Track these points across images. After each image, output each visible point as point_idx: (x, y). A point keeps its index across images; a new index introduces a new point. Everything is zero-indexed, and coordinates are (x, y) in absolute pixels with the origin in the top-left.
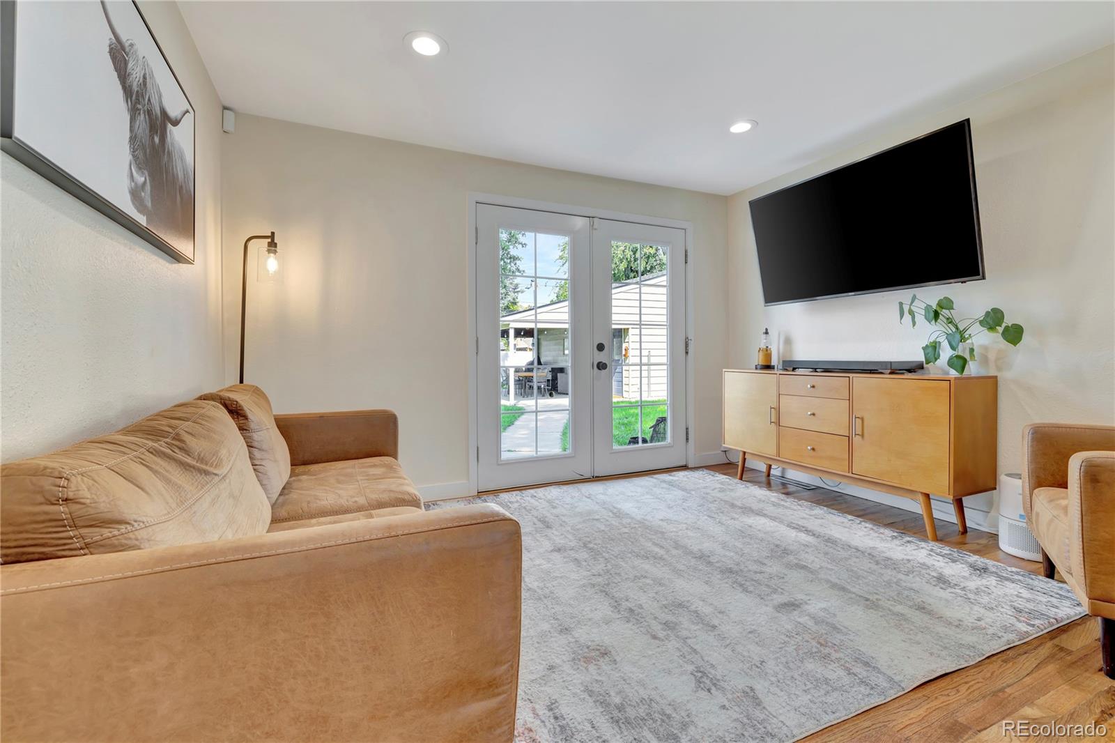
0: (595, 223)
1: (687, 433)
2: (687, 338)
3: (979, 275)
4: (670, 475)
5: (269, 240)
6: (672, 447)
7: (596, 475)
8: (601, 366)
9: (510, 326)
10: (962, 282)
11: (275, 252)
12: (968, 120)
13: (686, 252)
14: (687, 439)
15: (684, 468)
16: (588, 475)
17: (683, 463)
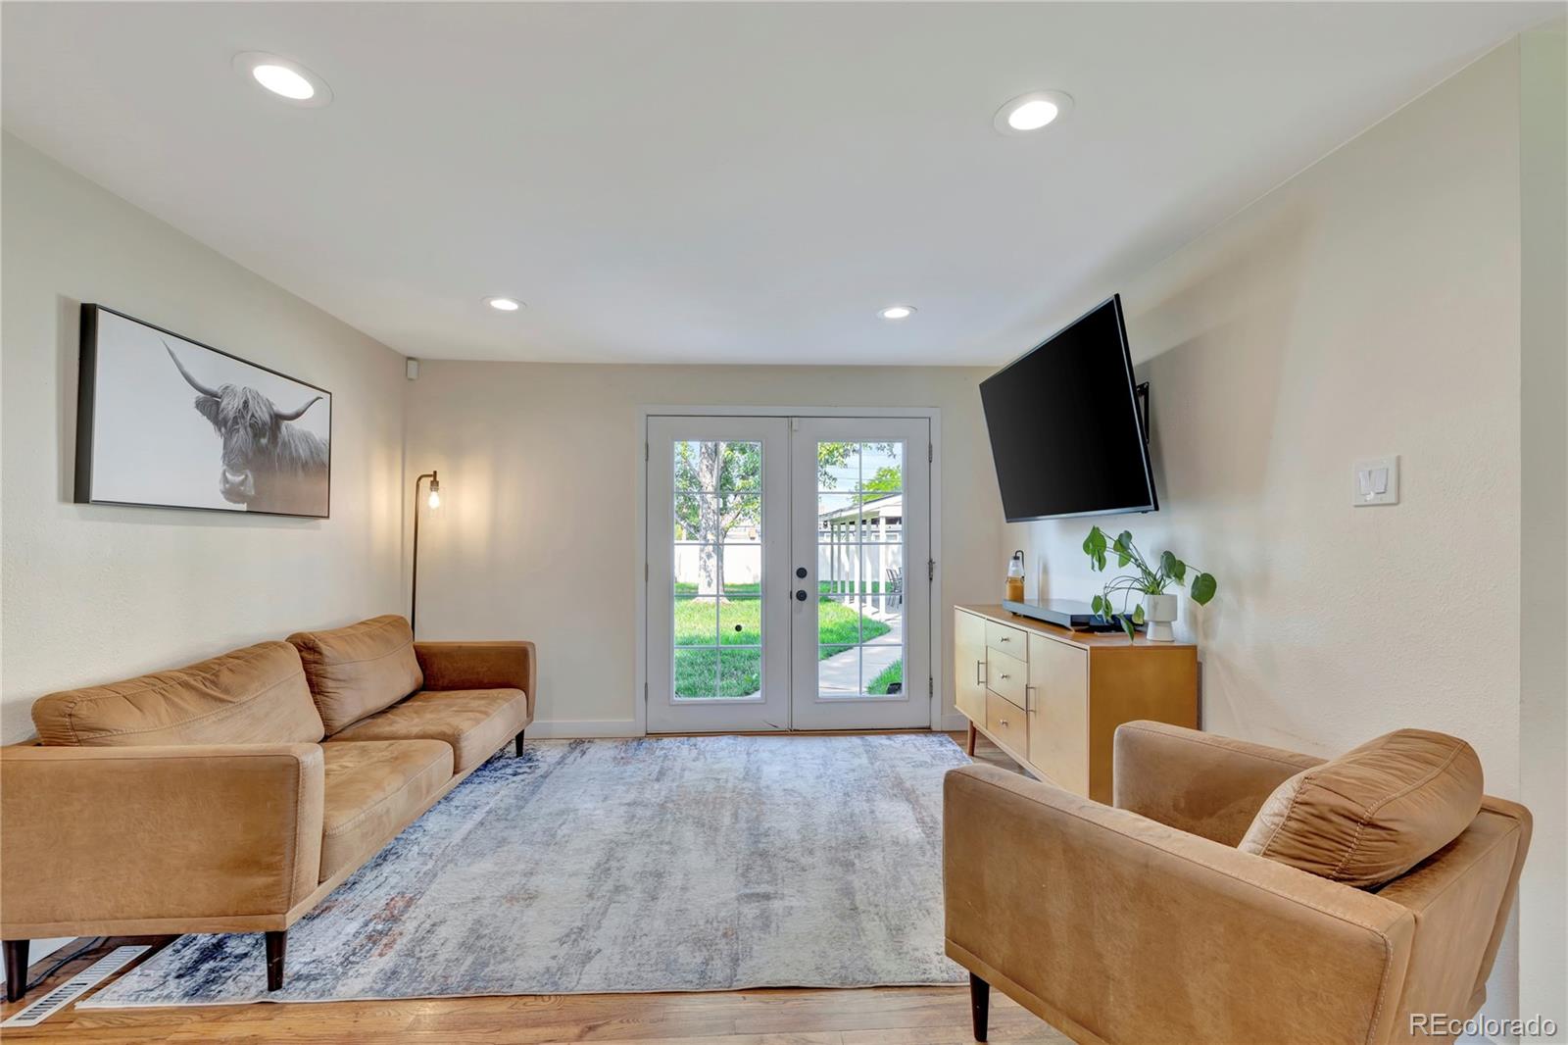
0: (794, 424)
1: (931, 685)
2: (931, 561)
3: (1150, 504)
4: (889, 739)
5: (432, 479)
6: (906, 701)
7: (795, 727)
8: (802, 596)
9: (881, 514)
10: (1143, 512)
11: (437, 490)
12: (1117, 296)
13: (930, 447)
14: (931, 693)
15: (927, 730)
16: (783, 727)
17: (926, 724)
